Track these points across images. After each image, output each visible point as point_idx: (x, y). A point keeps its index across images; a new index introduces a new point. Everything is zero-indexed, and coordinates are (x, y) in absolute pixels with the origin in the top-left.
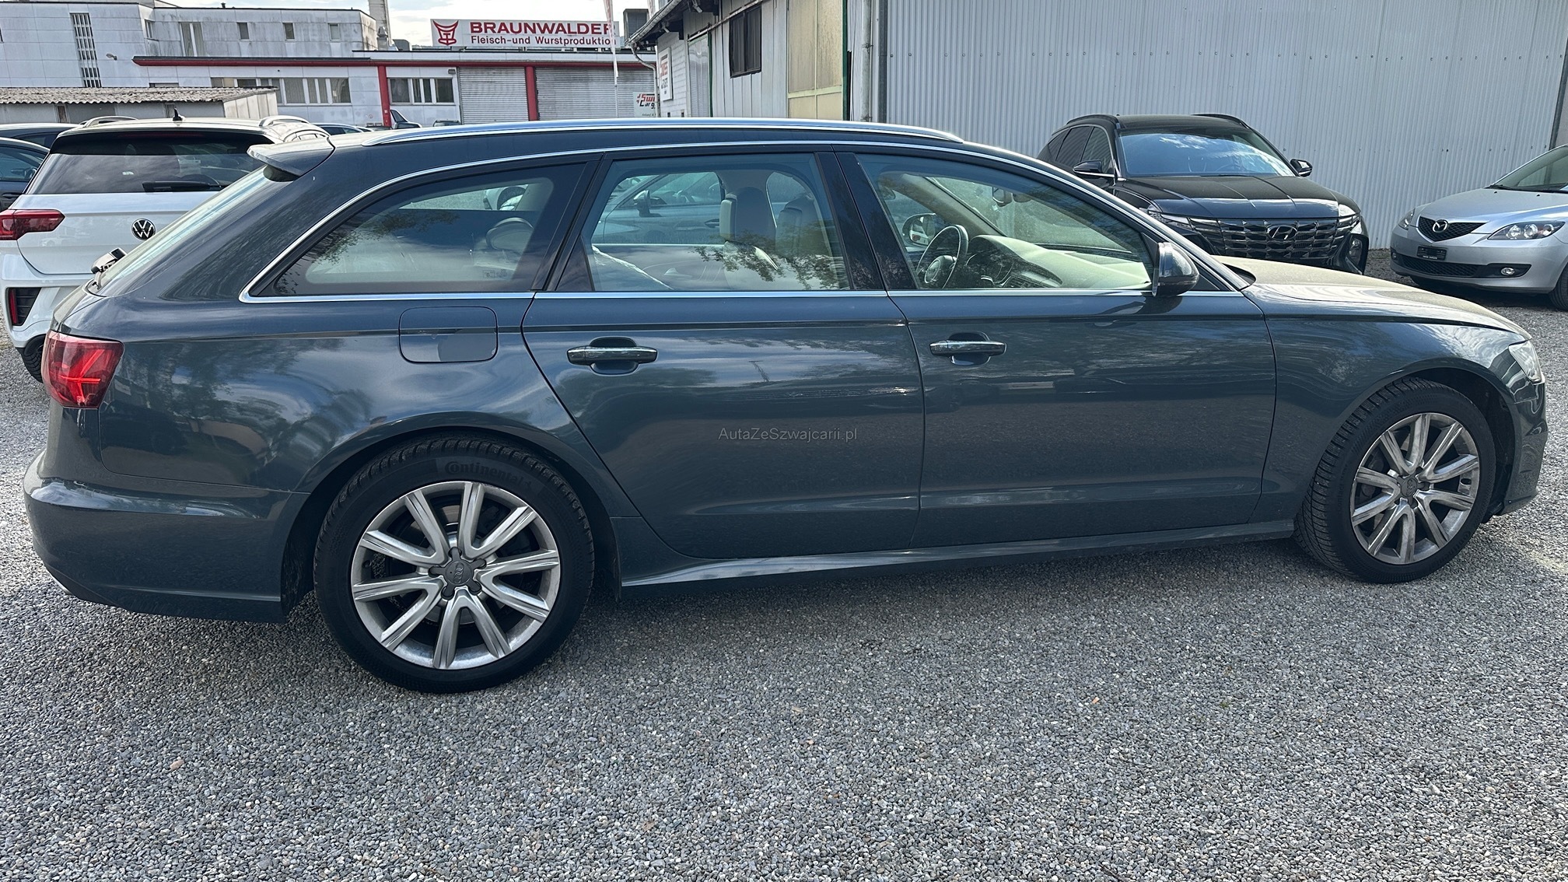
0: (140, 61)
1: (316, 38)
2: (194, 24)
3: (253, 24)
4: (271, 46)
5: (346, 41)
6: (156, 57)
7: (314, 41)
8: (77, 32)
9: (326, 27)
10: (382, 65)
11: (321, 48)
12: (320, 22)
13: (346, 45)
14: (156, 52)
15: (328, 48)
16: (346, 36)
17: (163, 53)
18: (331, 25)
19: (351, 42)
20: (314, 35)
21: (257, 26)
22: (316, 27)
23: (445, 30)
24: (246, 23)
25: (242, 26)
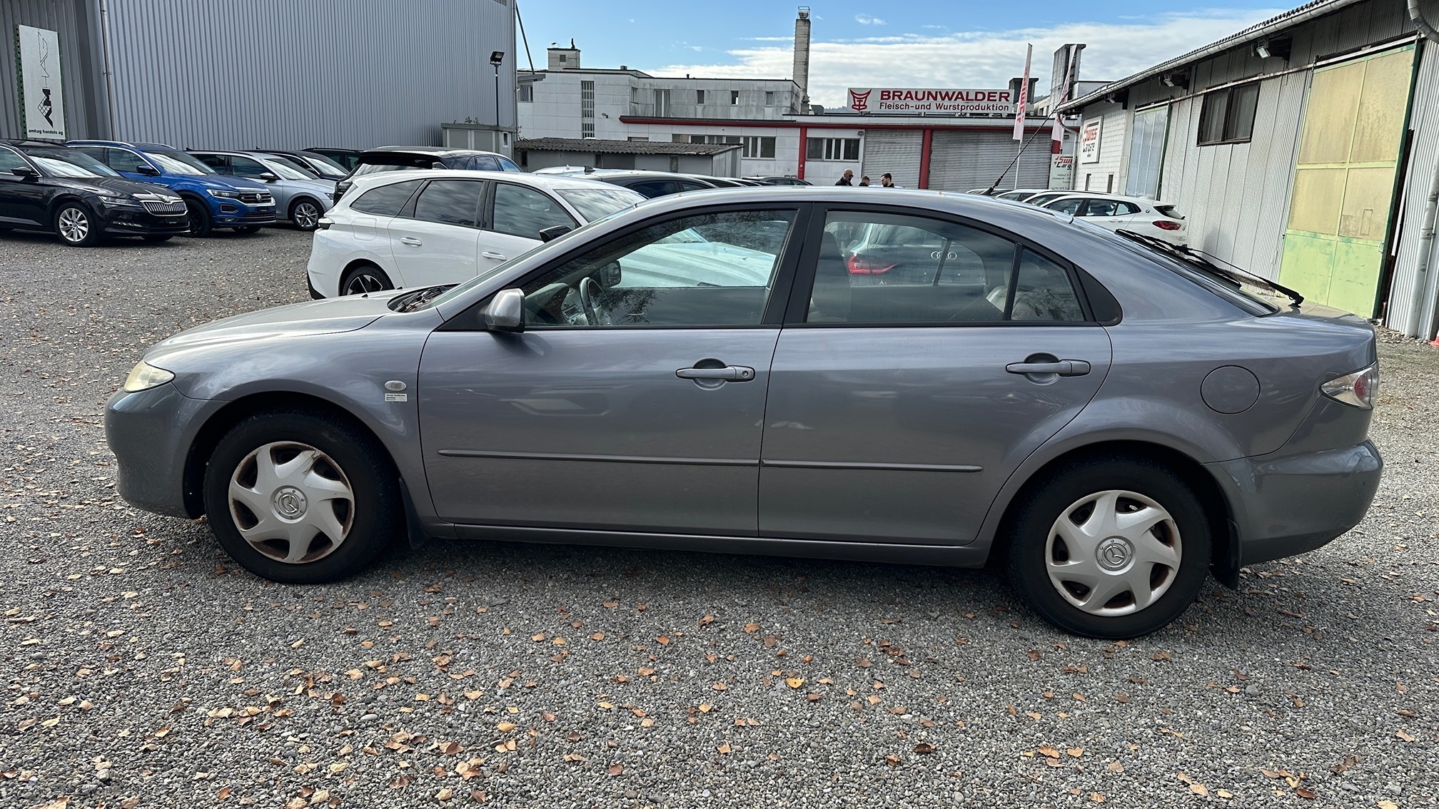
0: (624, 120)
1: (755, 104)
2: (665, 90)
3: (709, 91)
4: (719, 110)
5: (777, 106)
6: (636, 117)
7: (753, 105)
8: (584, 96)
9: (764, 95)
10: (804, 127)
11: (757, 111)
12: (760, 91)
13: (777, 110)
14: (635, 113)
15: (762, 112)
16: (778, 102)
17: (640, 114)
18: (768, 93)
19: (781, 107)
20: (754, 101)
21: (711, 93)
22: (755, 95)
23: (858, 98)
24: (703, 91)
25: (701, 93)
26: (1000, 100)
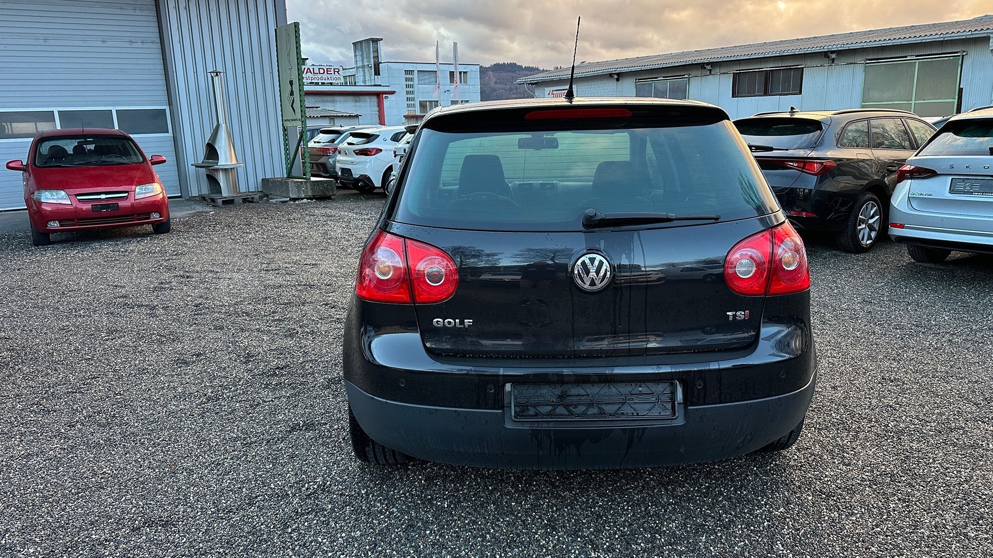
26: (334, 74)
